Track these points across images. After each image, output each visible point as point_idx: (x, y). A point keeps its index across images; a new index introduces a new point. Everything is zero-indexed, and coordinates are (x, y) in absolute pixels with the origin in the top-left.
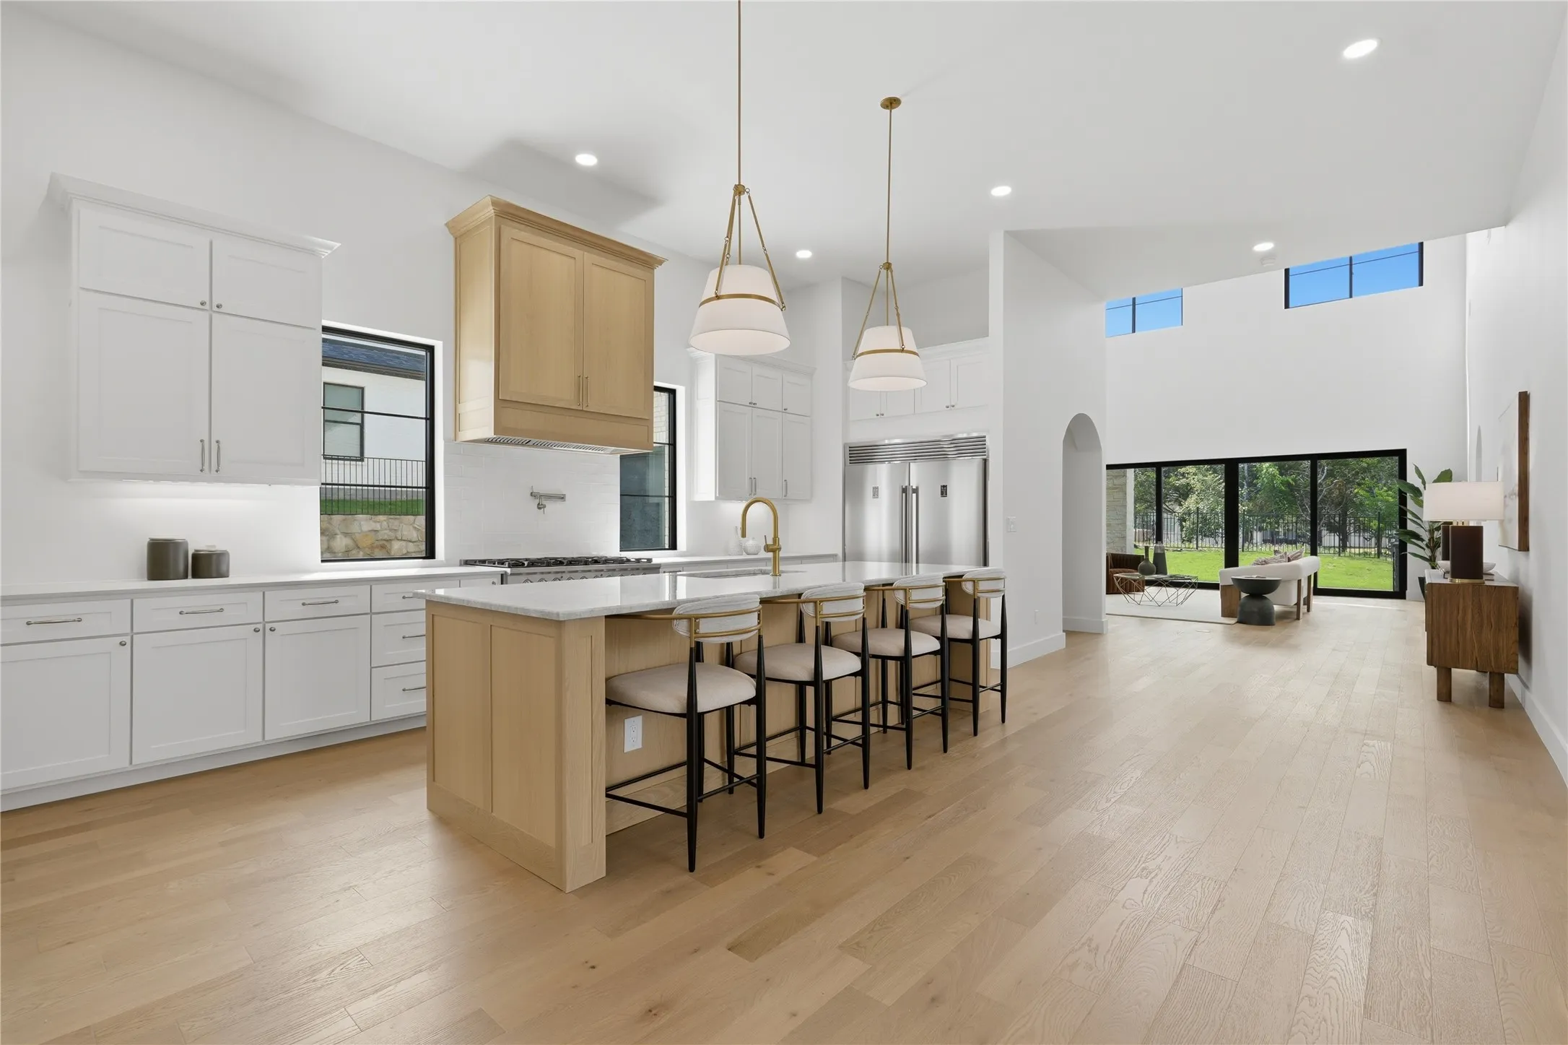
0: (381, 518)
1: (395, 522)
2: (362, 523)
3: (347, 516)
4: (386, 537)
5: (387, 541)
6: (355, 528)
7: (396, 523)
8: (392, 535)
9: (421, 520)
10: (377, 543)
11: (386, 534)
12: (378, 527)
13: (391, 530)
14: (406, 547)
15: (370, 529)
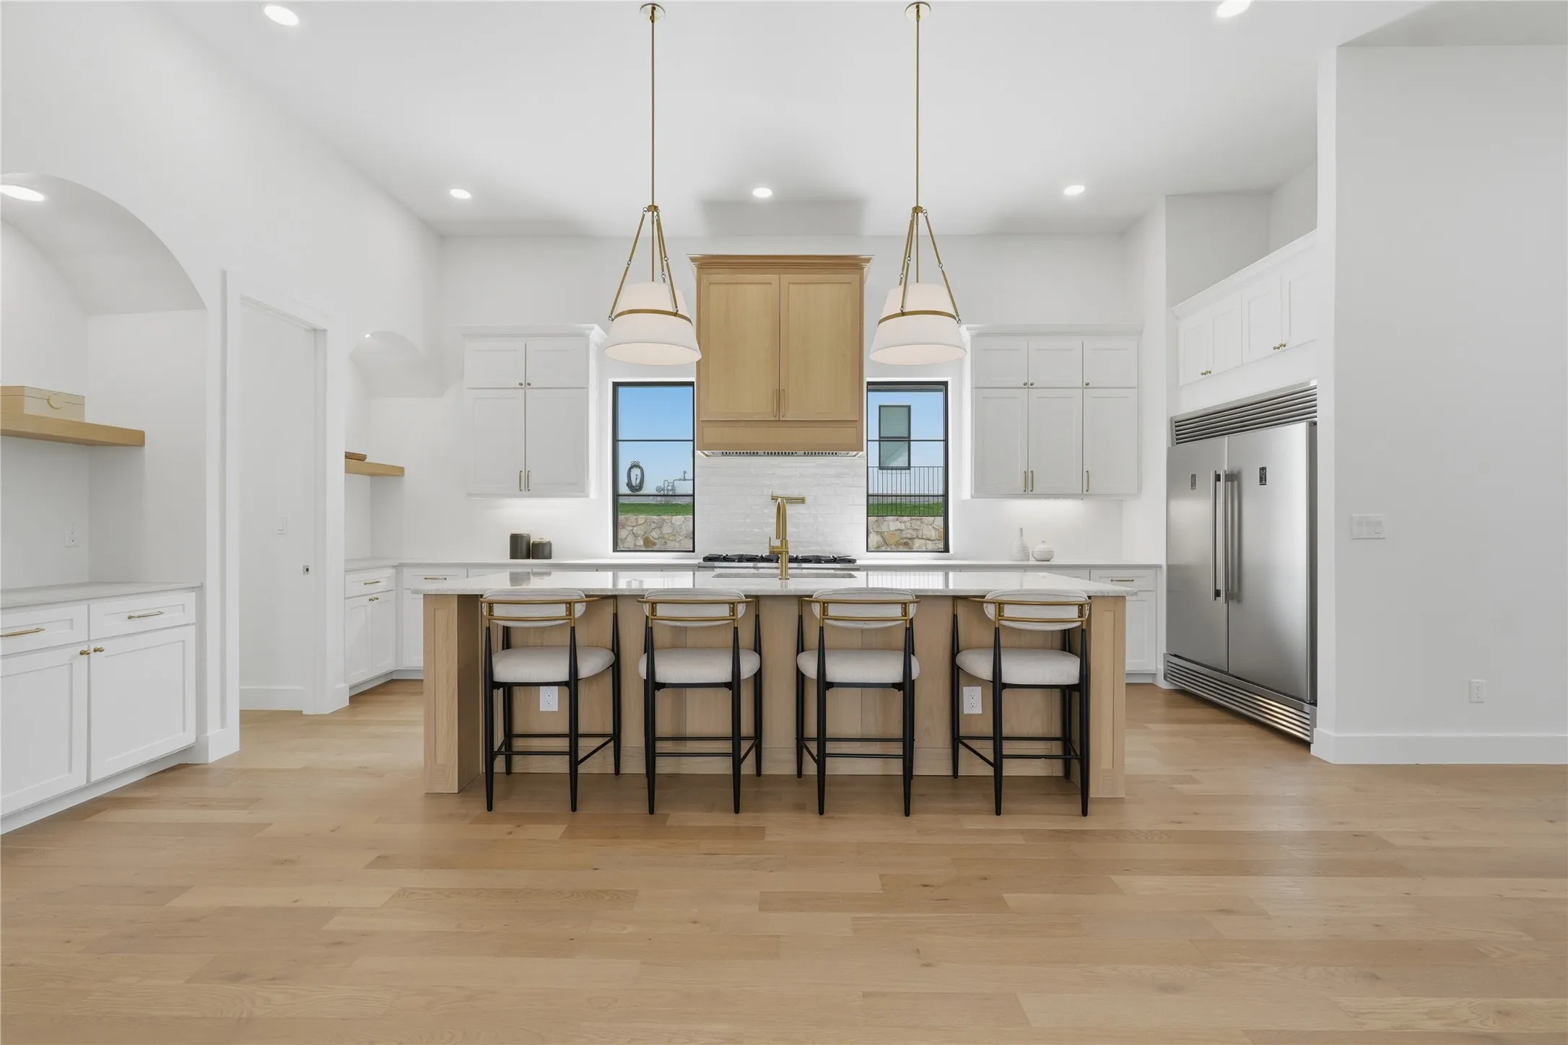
0: (905, 519)
1: (916, 522)
2: (890, 523)
3: (880, 518)
4: (909, 536)
5: (910, 539)
6: (884, 528)
7: (918, 523)
8: (915, 534)
9: (940, 520)
10: (902, 541)
11: (909, 533)
12: (902, 526)
13: (914, 529)
14: (926, 545)
15: (897, 528)
